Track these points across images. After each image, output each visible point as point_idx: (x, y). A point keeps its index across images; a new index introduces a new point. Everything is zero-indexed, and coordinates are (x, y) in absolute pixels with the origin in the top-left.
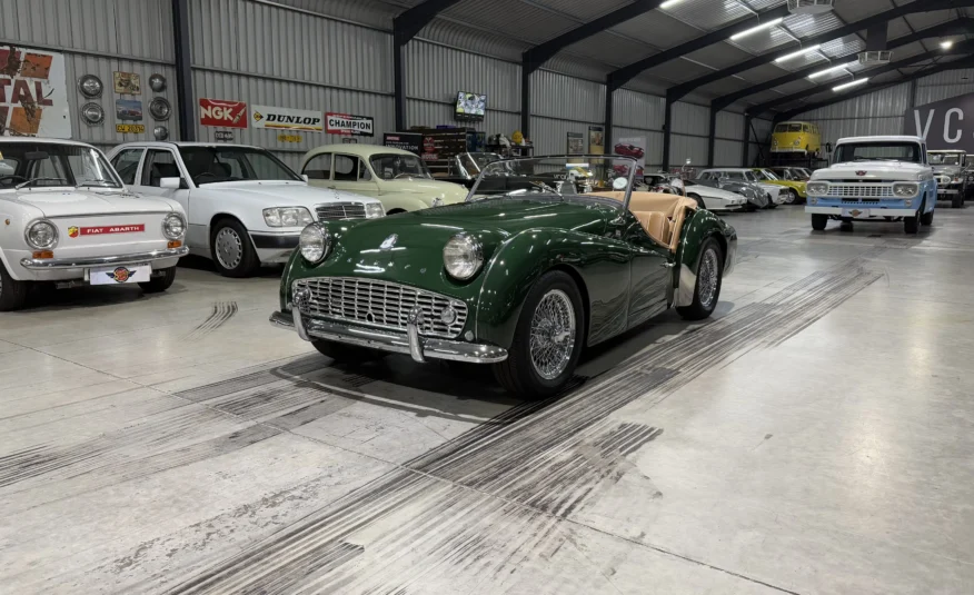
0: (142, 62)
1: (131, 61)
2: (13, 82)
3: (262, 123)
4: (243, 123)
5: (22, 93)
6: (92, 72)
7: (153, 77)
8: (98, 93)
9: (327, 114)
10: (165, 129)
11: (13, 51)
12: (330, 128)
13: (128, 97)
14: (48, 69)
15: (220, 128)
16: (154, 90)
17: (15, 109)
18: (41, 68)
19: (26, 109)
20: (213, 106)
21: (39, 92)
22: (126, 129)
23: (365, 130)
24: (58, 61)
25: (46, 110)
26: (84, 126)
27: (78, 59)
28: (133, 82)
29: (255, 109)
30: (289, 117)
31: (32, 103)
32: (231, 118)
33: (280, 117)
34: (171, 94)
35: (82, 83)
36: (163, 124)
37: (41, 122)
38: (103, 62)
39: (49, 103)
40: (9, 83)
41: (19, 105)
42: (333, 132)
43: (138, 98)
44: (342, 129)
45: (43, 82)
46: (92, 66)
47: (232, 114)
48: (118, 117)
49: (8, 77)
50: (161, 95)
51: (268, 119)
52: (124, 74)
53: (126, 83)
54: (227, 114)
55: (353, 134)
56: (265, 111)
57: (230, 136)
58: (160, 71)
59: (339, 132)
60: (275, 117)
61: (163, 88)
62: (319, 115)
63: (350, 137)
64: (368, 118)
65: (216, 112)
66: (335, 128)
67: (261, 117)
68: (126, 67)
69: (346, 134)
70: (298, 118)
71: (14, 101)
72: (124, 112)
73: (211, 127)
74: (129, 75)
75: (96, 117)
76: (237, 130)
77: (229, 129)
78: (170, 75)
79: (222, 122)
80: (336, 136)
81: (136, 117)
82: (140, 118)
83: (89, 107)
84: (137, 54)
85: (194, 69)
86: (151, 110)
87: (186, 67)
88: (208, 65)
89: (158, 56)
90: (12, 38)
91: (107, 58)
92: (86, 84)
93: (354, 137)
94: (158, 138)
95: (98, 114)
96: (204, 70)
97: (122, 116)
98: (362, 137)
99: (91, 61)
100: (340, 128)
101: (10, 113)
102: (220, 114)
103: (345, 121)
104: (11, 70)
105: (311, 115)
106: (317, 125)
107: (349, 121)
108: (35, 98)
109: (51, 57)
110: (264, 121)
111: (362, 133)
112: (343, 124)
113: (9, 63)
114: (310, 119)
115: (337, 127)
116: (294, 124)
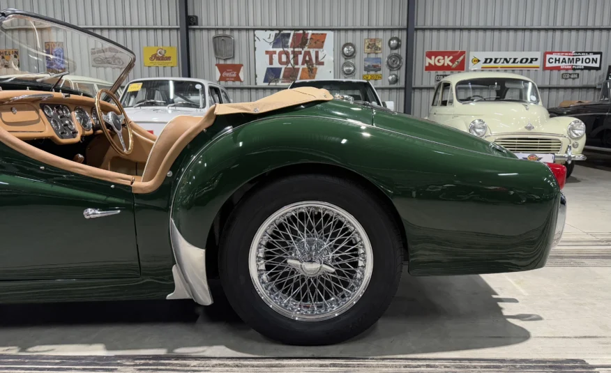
0: (384, 30)
1: (377, 30)
2: (303, 52)
3: (479, 66)
4: (461, 67)
5: (307, 59)
6: (350, 41)
7: (392, 39)
8: (352, 56)
9: (546, 53)
10: (396, 76)
11: (304, 33)
12: (548, 65)
13: (373, 56)
14: (323, 42)
15: (441, 73)
16: (392, 49)
17: (303, 69)
18: (319, 42)
19: (309, 68)
20: (436, 56)
21: (317, 57)
22: (369, 77)
23: (590, 65)
24: (330, 36)
25: (320, 68)
26: (342, 77)
27: (343, 33)
28: (377, 44)
29: (473, 55)
30: (506, 59)
31: (312, 65)
32: (451, 64)
33: (496, 59)
34: (402, 52)
35: (343, 49)
36: (396, 72)
37: (316, 76)
38: (358, 33)
39: (322, 64)
40: (301, 53)
41: (305, 66)
42: (551, 69)
43: (380, 56)
44: (563, 65)
45: (320, 50)
46: (350, 37)
47: (452, 61)
48: (365, 70)
49: (300, 49)
50: (396, 51)
51: (485, 62)
52: (371, 40)
53: (373, 46)
54: (447, 61)
58: (396, 34)
59: (558, 68)
60: (491, 60)
61: (398, 47)
62: (538, 55)
63: (571, 72)
64: (595, 53)
65: (438, 61)
66: (554, 65)
67: (479, 61)
68: (373, 35)
69: (567, 69)
70: (515, 59)
71: (303, 64)
72: (369, 66)
73: (433, 73)
74: (375, 40)
75: (349, 71)
76: (456, 73)
78: (403, 36)
79: (443, 68)
80: (555, 72)
81: (376, 68)
82: (380, 70)
83: (346, 64)
84: (381, 25)
85: (424, 30)
86: (388, 62)
87: (411, 29)
88: (435, 25)
89: (396, 25)
90: (305, 24)
91: (362, 30)
92: (346, 49)
93: (577, 72)
94: (391, 83)
95: (352, 69)
96: (431, 29)
97: (367, 69)
98: (586, 72)
99: (350, 33)
100: (560, 65)
101: (300, 71)
102: (442, 62)
103: (567, 58)
104: (303, 45)
105: (530, 55)
106: (535, 64)
107: (571, 58)
108: (314, 61)
109: (326, 34)
110: (481, 64)
111: (586, 68)
112: (564, 61)
113: (301, 41)
114: (527, 59)
115: (557, 64)
116: (510, 64)
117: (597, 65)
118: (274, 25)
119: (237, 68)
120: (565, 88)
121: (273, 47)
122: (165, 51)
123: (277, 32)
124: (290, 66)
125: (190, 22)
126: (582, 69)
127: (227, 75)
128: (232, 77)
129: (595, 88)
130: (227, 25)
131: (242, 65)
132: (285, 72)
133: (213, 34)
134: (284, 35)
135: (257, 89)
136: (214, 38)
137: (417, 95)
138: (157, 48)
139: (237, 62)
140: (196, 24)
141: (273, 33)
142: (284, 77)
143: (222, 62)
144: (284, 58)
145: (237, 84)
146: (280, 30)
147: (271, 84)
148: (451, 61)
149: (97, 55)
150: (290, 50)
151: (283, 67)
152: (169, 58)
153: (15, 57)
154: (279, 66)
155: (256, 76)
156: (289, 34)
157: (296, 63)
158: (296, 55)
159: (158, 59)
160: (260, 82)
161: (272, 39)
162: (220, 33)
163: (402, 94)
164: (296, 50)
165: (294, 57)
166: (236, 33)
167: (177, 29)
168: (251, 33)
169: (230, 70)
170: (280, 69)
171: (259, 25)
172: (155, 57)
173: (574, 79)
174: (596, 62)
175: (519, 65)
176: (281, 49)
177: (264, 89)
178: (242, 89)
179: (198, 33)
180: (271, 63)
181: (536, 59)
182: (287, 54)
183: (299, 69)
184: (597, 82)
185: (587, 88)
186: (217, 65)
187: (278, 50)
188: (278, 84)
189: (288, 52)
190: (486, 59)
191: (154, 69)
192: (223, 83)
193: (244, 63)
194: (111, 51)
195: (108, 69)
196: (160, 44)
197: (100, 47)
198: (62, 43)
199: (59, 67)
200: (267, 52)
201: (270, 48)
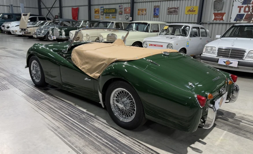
119: (222, 14)
121: (242, 4)
122: (194, 8)
124: (249, 13)
127: (218, 17)
128: (220, 19)
131: (225, 13)
132: (246, 15)
136: (214, 2)
138: (191, 7)
139: (223, 12)
142: (245, 18)
143: (216, 12)
144: (247, 9)
145: (221, 21)
147: (238, 22)
151: (246, 14)
152: (195, 11)
153: (145, 11)
154: (244, 13)
155: (231, 18)
160: (232, 21)
169: (219, 15)
170: (243, 15)
172: (190, 11)
176: (247, 5)
177: (234, 24)
178: (223, 24)
180: (240, 12)
182: (249, 7)
186: (214, 13)
187: (244, 6)
188: (241, 22)
189: (250, 6)
191: (188, 15)
192: (215, 21)
193: (227, 12)
194: (174, 8)
195: (172, 15)
196: (192, 5)
197: (171, 7)
198: (159, 6)
199: (157, 14)
200: (239, 7)
201: (241, 5)
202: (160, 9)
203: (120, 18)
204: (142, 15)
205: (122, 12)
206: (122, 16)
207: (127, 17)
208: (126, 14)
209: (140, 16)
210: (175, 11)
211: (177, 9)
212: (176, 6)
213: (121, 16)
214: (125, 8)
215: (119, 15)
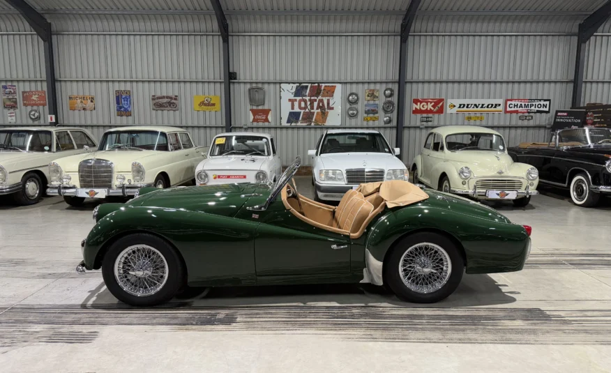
0: (381, 83)
1: (375, 83)
2: (318, 100)
3: (454, 110)
4: (441, 111)
5: (321, 105)
6: (354, 91)
7: (386, 90)
8: (356, 102)
9: (507, 100)
10: (390, 118)
11: (319, 85)
12: (508, 109)
13: (372, 102)
14: (333, 92)
15: (425, 115)
16: (386, 97)
17: (318, 113)
18: (330, 92)
19: (322, 112)
20: (421, 102)
21: (328, 104)
22: (369, 119)
23: (542, 109)
24: (339, 87)
25: (330, 112)
26: (348, 119)
27: (348, 86)
28: (375, 93)
29: (450, 102)
30: (475, 105)
31: (325, 109)
32: (432, 109)
33: (468, 105)
34: (395, 99)
35: (349, 97)
36: (389, 115)
37: (328, 118)
38: (360, 86)
39: (332, 108)
40: (316, 100)
41: (319, 110)
42: (511, 112)
43: (377, 102)
44: (520, 109)
45: (331, 98)
46: (354, 88)
48: (365, 113)
49: (316, 98)
50: (390, 99)
51: (460, 107)
52: (371, 90)
53: (372, 95)
54: (430, 106)
55: (529, 113)
56: (457, 102)
57: (430, 119)
58: (390, 86)
59: (517, 112)
60: (464, 105)
61: (391, 95)
62: (501, 101)
63: (527, 114)
64: (545, 100)
65: (423, 106)
66: (513, 109)
67: (455, 106)
68: (372, 87)
69: (523, 113)
70: (483, 105)
71: (317, 109)
72: (368, 110)
73: (419, 116)
74: (374, 90)
75: (353, 114)
76: (436, 115)
77: (430, 115)
78: (395, 87)
79: (427, 111)
80: (514, 115)
81: (375, 112)
82: (377, 113)
83: (351, 109)
84: (378, 79)
85: (411, 82)
86: (383, 108)
87: (402, 82)
88: (421, 78)
89: (390, 78)
90: (319, 79)
91: (363, 83)
92: (351, 98)
93: (531, 114)
94: (385, 123)
95: (355, 112)
96: (418, 82)
97: (367, 112)
98: (538, 114)
99: (354, 86)
100: (518, 109)
101: (315, 114)
102: (426, 107)
103: (523, 104)
104: (317, 94)
105: (494, 102)
106: (498, 108)
107: (527, 104)
108: (326, 107)
109: (335, 86)
110: (456, 109)
111: (538, 112)
112: (521, 106)
113: (317, 91)
114: (492, 105)
115: (516, 109)
116: (479, 109)
117: (547, 109)
118: (295, 79)
119: (266, 112)
120: (522, 127)
121: (294, 96)
122: (211, 99)
123: (298, 85)
124: (307, 110)
125: (231, 77)
126: (535, 113)
127: (260, 117)
128: (263, 119)
129: (545, 127)
130: (260, 80)
131: (270, 110)
132: (303, 114)
133: (248, 86)
134: (303, 86)
135: (282, 128)
136: (249, 90)
137: (406, 132)
138: (204, 97)
139: (266, 107)
140: (235, 79)
141: (295, 85)
142: (303, 119)
143: (255, 108)
144: (303, 104)
145: (266, 124)
146: (300, 83)
147: (292, 124)
148: (432, 106)
149: (157, 101)
150: (307, 98)
151: (302, 111)
152: (214, 105)
153: (92, 101)
154: (299, 110)
155: (281, 118)
156: (307, 87)
157: (312, 108)
158: (312, 102)
159: (205, 105)
160: (284, 123)
161: (294, 90)
162: (254, 85)
163: (394, 131)
164: (312, 98)
165: (310, 104)
166: (266, 86)
167: (220, 82)
168: (278, 86)
169: (261, 114)
170: (299, 113)
171: (284, 79)
172: (202, 104)
173: (528, 120)
174: (546, 107)
175: (486, 109)
176: (301, 98)
177: (287, 128)
178: (269, 128)
179: (236, 85)
180: (293, 108)
181: (500, 105)
182: (305, 101)
183: (314, 113)
184: (547, 122)
185: (539, 127)
186: (250, 110)
187: (298, 98)
188: (297, 124)
189: (306, 100)
190: (460, 105)
191: (201, 113)
192: (255, 124)
193: (272, 108)
194: (167, 97)
195: (165, 112)
196: (207, 95)
197: (159, 94)
198: (129, 91)
199: (126, 110)
200: (290, 100)
201: (292, 97)
202: (131, 98)
203: (9, 118)
204: (84, 109)
205: (16, 102)
206: (17, 111)
207: (34, 115)
208: (29, 108)
209: (77, 112)
210: (170, 104)
211: (176, 99)
212: (170, 94)
213: (12, 111)
214: (24, 92)
215: (6, 110)
